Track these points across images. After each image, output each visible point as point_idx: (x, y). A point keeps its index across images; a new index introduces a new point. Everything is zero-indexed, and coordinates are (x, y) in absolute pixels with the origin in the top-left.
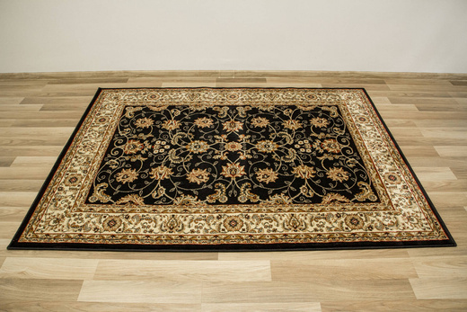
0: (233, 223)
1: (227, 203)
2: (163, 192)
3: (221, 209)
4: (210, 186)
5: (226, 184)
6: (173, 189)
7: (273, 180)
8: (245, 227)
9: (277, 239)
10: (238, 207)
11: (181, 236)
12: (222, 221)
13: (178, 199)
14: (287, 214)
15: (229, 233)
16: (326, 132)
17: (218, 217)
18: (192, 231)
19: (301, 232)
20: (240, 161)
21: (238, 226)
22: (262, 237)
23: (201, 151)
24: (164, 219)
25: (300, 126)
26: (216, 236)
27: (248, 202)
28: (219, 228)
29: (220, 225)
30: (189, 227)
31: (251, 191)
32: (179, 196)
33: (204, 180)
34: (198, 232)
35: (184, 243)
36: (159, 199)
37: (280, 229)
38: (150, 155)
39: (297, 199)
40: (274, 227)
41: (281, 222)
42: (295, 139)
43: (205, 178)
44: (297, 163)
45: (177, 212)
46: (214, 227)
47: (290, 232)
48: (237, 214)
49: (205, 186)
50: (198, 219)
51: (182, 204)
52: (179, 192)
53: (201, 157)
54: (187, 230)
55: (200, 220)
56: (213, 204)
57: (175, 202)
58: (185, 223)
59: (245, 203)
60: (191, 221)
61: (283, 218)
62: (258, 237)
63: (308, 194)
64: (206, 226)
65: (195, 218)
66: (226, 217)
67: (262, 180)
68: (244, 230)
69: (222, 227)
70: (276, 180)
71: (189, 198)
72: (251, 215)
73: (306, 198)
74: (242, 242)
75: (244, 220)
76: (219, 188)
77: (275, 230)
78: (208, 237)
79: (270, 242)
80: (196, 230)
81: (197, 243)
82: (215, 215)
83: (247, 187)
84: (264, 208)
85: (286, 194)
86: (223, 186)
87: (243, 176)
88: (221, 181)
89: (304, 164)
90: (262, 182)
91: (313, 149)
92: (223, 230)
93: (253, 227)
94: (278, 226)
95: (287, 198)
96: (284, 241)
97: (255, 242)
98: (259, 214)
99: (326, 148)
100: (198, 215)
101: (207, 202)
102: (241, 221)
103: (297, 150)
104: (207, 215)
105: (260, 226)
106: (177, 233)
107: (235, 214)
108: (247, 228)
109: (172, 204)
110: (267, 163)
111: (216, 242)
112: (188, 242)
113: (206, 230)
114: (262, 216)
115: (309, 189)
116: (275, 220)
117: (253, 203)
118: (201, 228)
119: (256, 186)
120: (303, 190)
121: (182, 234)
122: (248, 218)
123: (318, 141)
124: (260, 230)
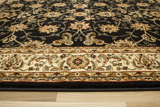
0: (78, 62)
1: (73, 46)
2: (14, 38)
3: (66, 50)
4: (58, 35)
5: (73, 33)
6: (24, 37)
7: (115, 31)
8: (91, 65)
9: (130, 77)
10: (84, 49)
11: (16, 74)
12: (66, 59)
13: (26, 43)
14: (136, 54)
15: (73, 70)
16: (150, 8)
17: (62, 57)
18: (31, 69)
19: (156, 70)
20: (85, 21)
21: (84, 64)
22: (112, 74)
23: (54, 16)
24: (4, 59)
25: (129, 6)
26: (57, 74)
27: (94, 45)
28: (62, 65)
29: (63, 63)
30: (29, 64)
31: (95, 38)
32: (27, 41)
33: (53, 31)
34: (37, 69)
35: (17, 80)
36: (8, 44)
37: (131, 67)
38: (14, 19)
39: (142, 43)
40: (124, 65)
41: (130, 60)
42: (127, 11)
43: (54, 30)
44: (134, 22)
45: (20, 52)
46: (55, 65)
47: (143, 70)
48: (82, 54)
49: (53, 35)
50: (40, 58)
51: (28, 47)
52: (28, 39)
53: (54, 19)
54: (25, 67)
55: (42, 58)
56: (58, 46)
57: (22, 45)
58: (26, 62)
59: (90, 46)
60: (33, 59)
61: (133, 58)
62: (107, 74)
63: (151, 40)
64: (48, 64)
65: (38, 57)
66: (70, 56)
67: (105, 31)
68: (90, 67)
69: (65, 64)
70: (118, 31)
71: (36, 42)
72: (97, 55)
73: (150, 43)
74: (87, 80)
75: (90, 59)
76: (66, 35)
77: (125, 68)
78: (47, 75)
79: (122, 80)
80: (35, 67)
81: (33, 80)
82: (59, 55)
83: (92, 35)
84: (110, 49)
85: (130, 40)
86: (70, 35)
87: (88, 29)
88: (68, 32)
89: (140, 23)
90: (106, 32)
91: (144, 16)
92: (66, 67)
93: (100, 65)
94: (128, 64)
95: (131, 42)
96: (139, 79)
97: (103, 80)
98: (106, 54)
99: (154, 15)
100: (41, 55)
101: (53, 45)
102: (86, 59)
103: (131, 16)
104: (51, 54)
105: (108, 64)
106: (13, 70)
107: (79, 54)
108: (94, 66)
109: (19, 46)
110: (108, 22)
111: (56, 80)
112: (23, 79)
113: (47, 68)
114: (108, 55)
115: (150, 37)
116: (124, 59)
117: (99, 46)
118: (41, 65)
119: (100, 34)
120: (144, 37)
121: (18, 71)
122: (94, 57)
123: (145, 12)
124: (109, 68)
